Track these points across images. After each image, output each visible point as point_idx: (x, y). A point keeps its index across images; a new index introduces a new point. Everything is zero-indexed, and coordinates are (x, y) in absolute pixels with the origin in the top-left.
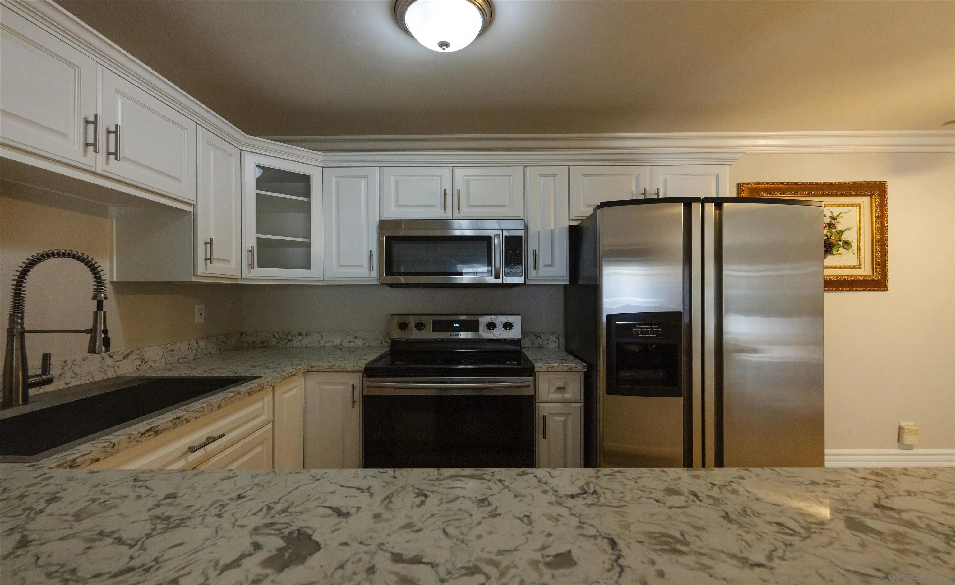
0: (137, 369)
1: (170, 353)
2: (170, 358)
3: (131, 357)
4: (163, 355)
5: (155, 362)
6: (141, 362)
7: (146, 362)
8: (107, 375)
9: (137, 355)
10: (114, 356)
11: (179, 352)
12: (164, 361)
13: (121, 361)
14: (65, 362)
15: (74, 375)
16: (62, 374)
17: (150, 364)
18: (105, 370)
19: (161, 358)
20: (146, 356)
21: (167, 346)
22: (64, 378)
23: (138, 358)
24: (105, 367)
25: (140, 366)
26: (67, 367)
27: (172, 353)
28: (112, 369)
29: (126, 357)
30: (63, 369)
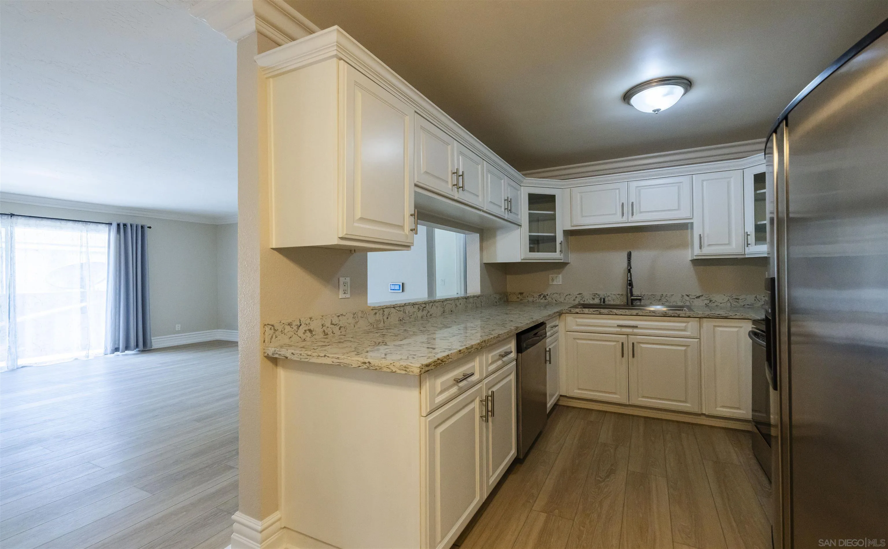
0: (706, 305)
1: (736, 300)
2: (735, 303)
3: (703, 298)
4: (728, 301)
5: (721, 303)
6: (709, 302)
7: (714, 302)
8: (685, 304)
9: (706, 298)
10: (690, 296)
11: (745, 300)
12: (729, 304)
13: (694, 299)
14: (662, 295)
15: (666, 301)
16: (661, 299)
17: (716, 304)
18: (684, 302)
19: (726, 302)
20: (714, 299)
21: (732, 296)
22: (662, 301)
23: (707, 299)
24: (684, 300)
25: (708, 304)
26: (663, 297)
27: (737, 301)
28: (688, 302)
29: (698, 297)
30: (661, 297)
